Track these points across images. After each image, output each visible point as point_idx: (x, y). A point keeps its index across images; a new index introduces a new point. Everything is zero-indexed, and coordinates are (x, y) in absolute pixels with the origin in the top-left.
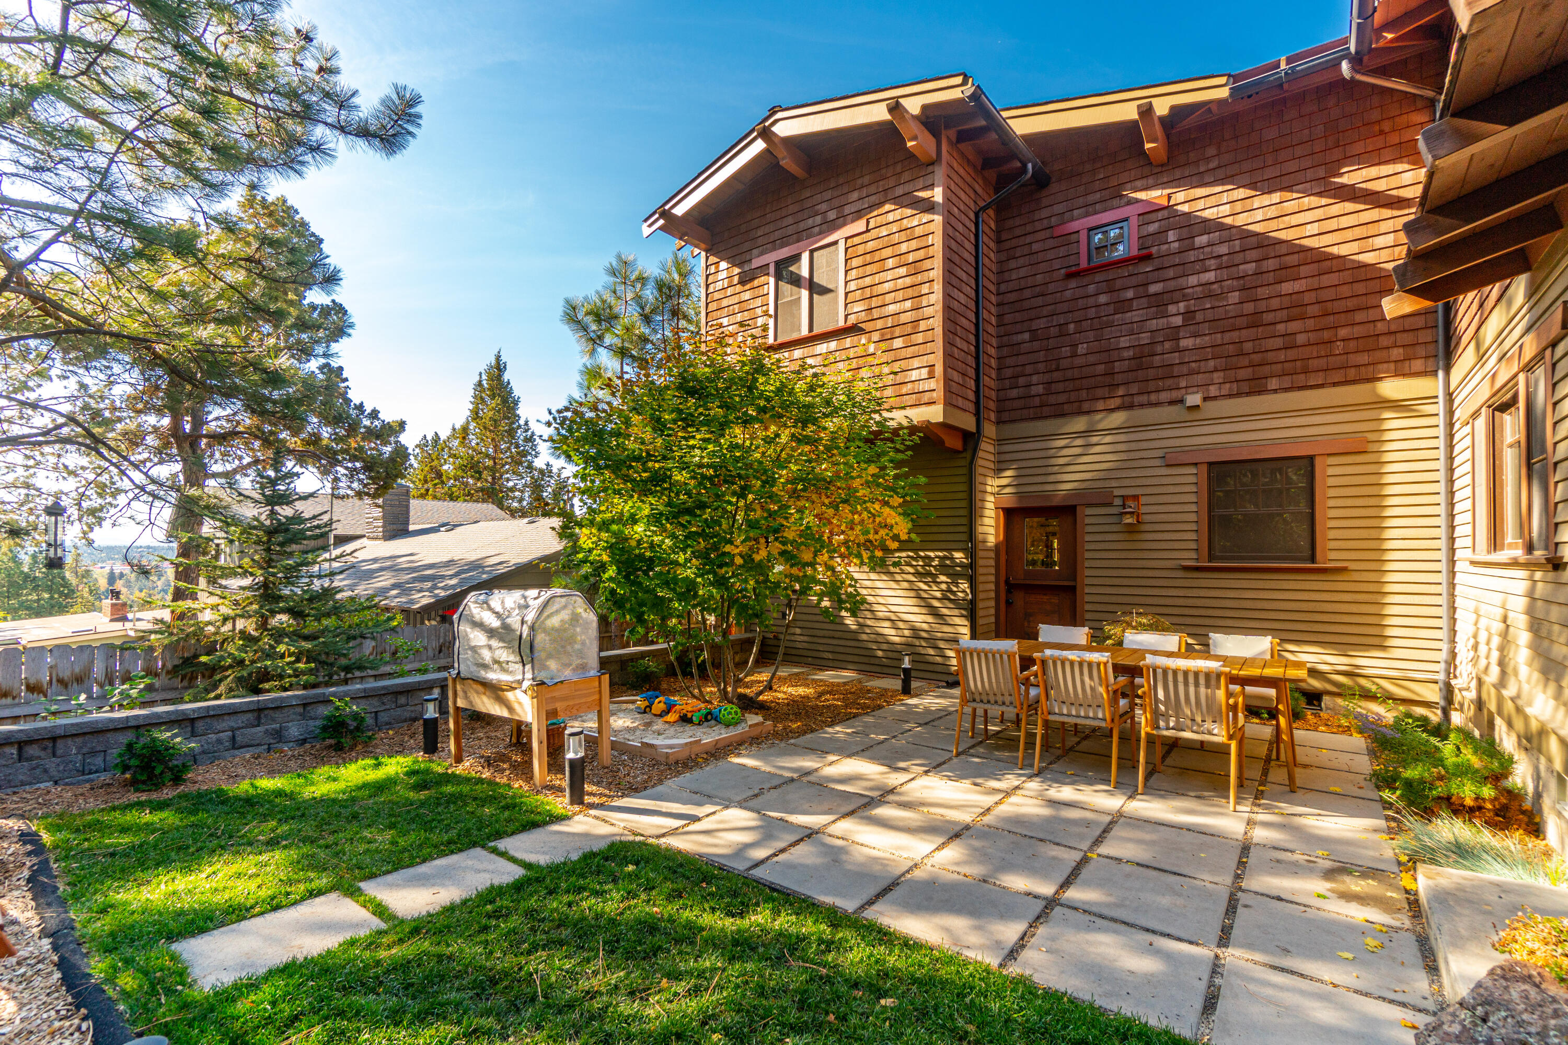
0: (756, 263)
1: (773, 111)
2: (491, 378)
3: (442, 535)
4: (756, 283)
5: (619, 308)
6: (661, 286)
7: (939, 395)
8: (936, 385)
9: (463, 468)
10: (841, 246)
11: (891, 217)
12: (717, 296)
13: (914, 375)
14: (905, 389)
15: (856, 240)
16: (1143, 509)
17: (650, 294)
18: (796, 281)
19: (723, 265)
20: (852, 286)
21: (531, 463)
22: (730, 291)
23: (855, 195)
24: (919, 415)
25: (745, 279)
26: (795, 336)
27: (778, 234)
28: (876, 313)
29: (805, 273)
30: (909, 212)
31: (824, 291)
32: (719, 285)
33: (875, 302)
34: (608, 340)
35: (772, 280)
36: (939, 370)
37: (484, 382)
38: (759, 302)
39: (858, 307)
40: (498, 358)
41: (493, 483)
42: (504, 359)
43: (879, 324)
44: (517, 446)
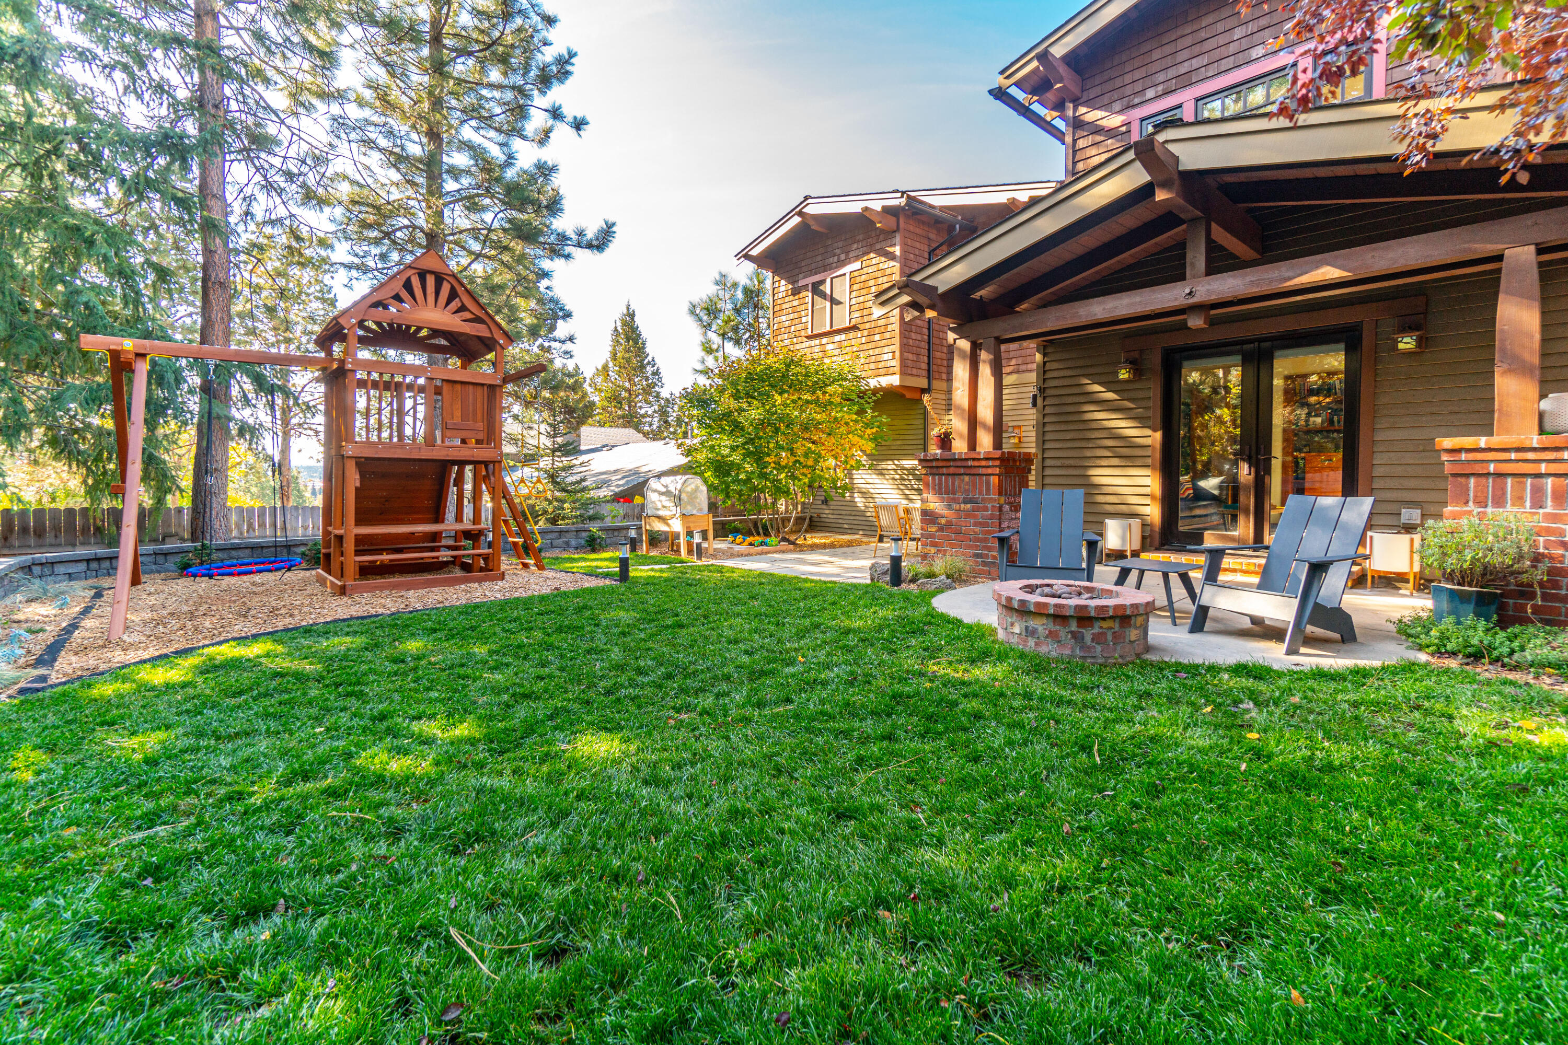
0: (801, 283)
1: (806, 198)
2: (624, 324)
3: (604, 453)
4: (801, 295)
5: (721, 305)
6: (747, 291)
7: (897, 369)
8: (896, 363)
9: (609, 399)
10: (848, 276)
11: (874, 262)
12: (779, 302)
13: (886, 357)
14: (881, 365)
15: (856, 274)
16: (1024, 434)
17: (740, 295)
18: (823, 295)
19: (783, 282)
20: (854, 301)
21: (658, 393)
22: (787, 299)
23: (855, 246)
24: (885, 381)
25: (795, 292)
26: (823, 330)
27: (813, 266)
28: (866, 319)
29: (828, 292)
30: (883, 259)
31: (839, 303)
32: (780, 295)
33: (865, 312)
34: (714, 327)
35: (810, 294)
36: (898, 354)
37: (619, 328)
38: (803, 307)
39: (857, 314)
40: (628, 307)
41: (630, 411)
42: (632, 307)
43: (867, 326)
44: (647, 379)
